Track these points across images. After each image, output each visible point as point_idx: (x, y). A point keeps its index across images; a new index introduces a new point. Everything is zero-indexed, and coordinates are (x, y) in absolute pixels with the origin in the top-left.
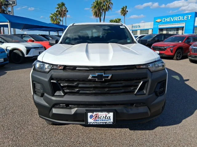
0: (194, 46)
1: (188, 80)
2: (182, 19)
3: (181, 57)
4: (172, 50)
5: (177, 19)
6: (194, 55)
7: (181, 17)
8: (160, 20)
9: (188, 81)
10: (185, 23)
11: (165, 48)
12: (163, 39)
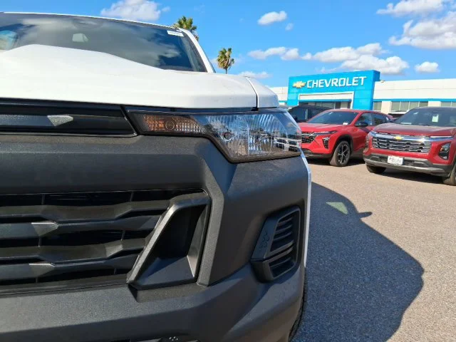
0: (378, 133)
1: (369, 214)
2: (347, 85)
3: (347, 159)
4: (327, 141)
5: (338, 83)
6: (377, 154)
7: (345, 79)
8: (303, 84)
9: (369, 217)
10: (353, 92)
11: (312, 137)
12: (306, 118)
